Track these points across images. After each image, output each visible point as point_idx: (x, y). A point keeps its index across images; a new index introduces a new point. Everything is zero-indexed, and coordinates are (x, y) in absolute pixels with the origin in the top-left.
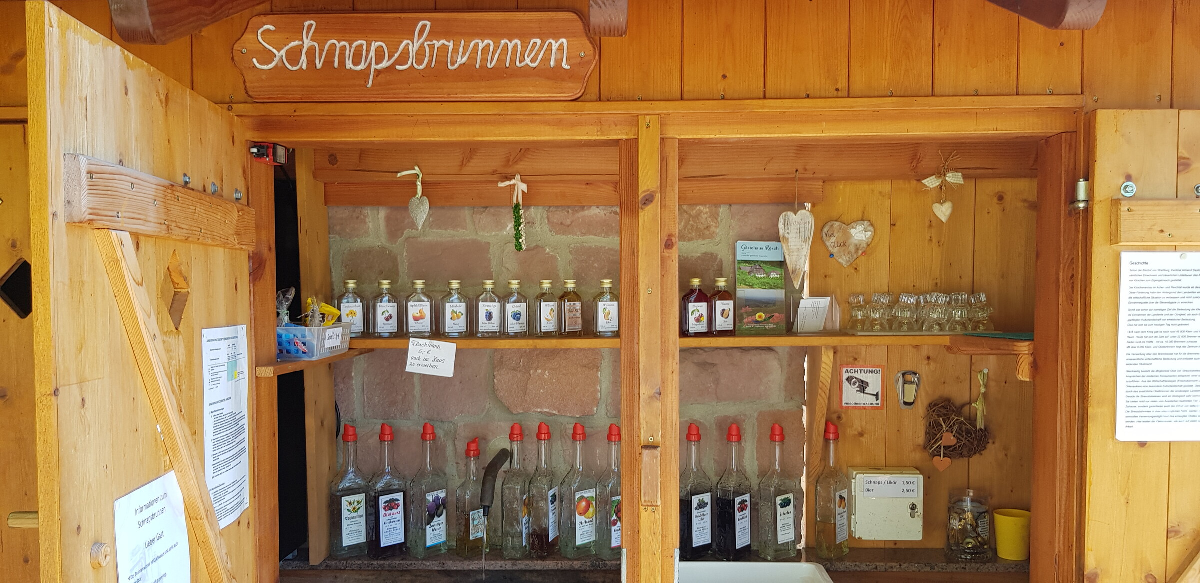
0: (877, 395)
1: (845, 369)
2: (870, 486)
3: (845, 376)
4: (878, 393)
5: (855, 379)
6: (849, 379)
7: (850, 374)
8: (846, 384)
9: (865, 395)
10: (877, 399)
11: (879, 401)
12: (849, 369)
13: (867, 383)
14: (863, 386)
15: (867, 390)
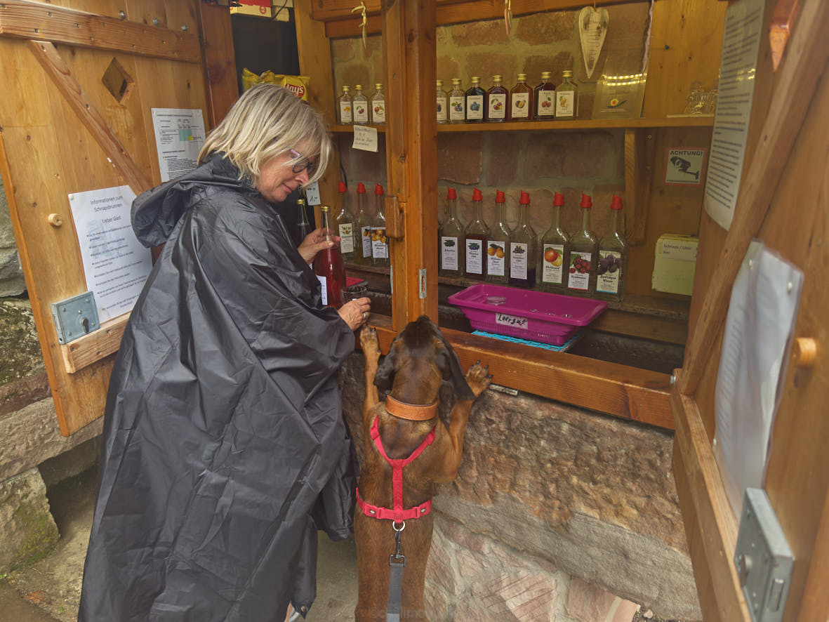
0: (697, 175)
1: (670, 151)
2: (668, 250)
3: (671, 156)
4: (698, 173)
5: (678, 160)
6: (673, 160)
7: (675, 155)
8: (670, 164)
9: (686, 174)
10: (697, 178)
11: (699, 180)
12: (674, 151)
13: (689, 164)
14: (685, 166)
15: (688, 170)
